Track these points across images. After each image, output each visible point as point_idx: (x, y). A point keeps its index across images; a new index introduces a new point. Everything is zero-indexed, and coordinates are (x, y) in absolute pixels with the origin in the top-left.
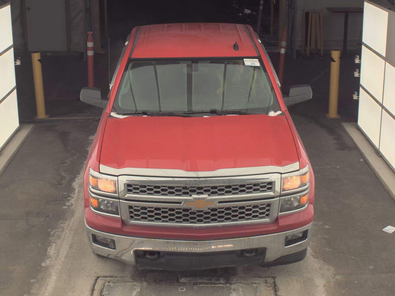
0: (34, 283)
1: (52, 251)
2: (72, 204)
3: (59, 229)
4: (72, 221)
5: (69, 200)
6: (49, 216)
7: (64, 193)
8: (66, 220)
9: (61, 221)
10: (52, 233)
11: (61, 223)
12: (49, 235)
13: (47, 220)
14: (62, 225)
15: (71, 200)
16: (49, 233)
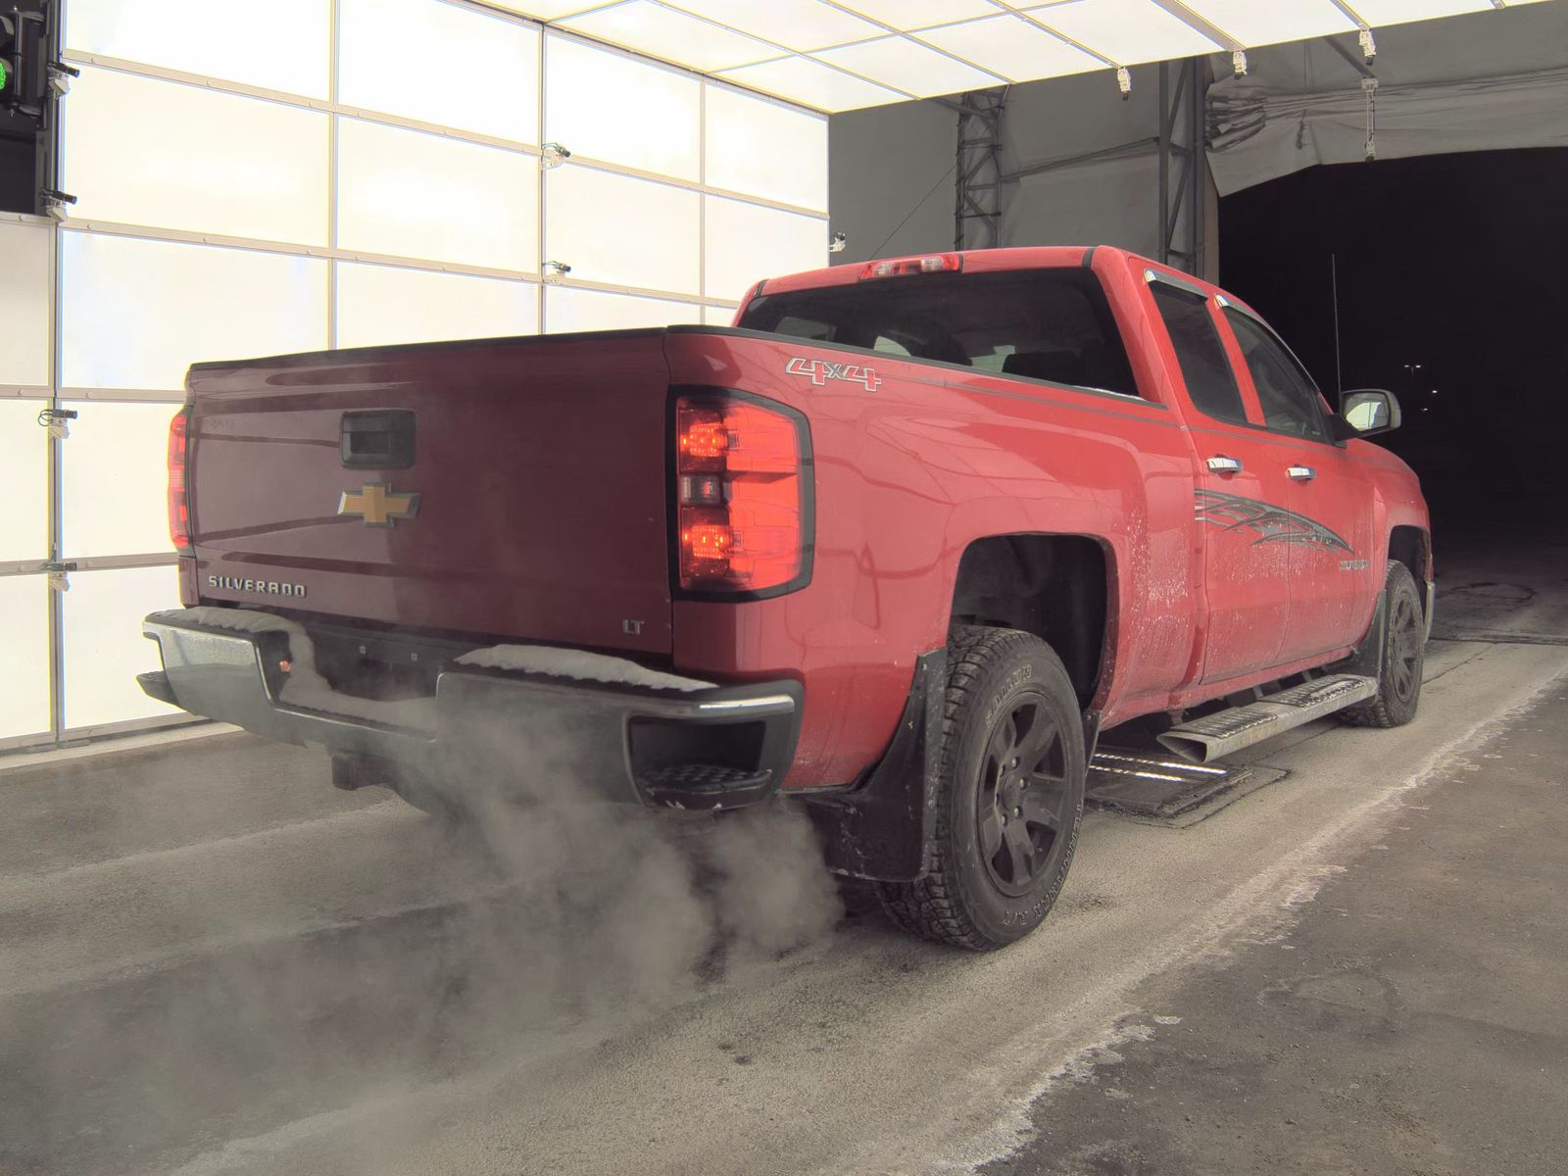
0: (1380, 842)
1: (1301, 890)
2: (1121, 1024)
3: (1244, 944)
4: (1168, 960)
5: (1124, 1048)
6: (1273, 997)
7: (1123, 1095)
8: (1193, 968)
9: (1222, 967)
10: (1280, 937)
11: (1224, 959)
12: (1296, 935)
13: (1286, 983)
14: (1226, 953)
15: (1110, 1047)
16: (1290, 941)
